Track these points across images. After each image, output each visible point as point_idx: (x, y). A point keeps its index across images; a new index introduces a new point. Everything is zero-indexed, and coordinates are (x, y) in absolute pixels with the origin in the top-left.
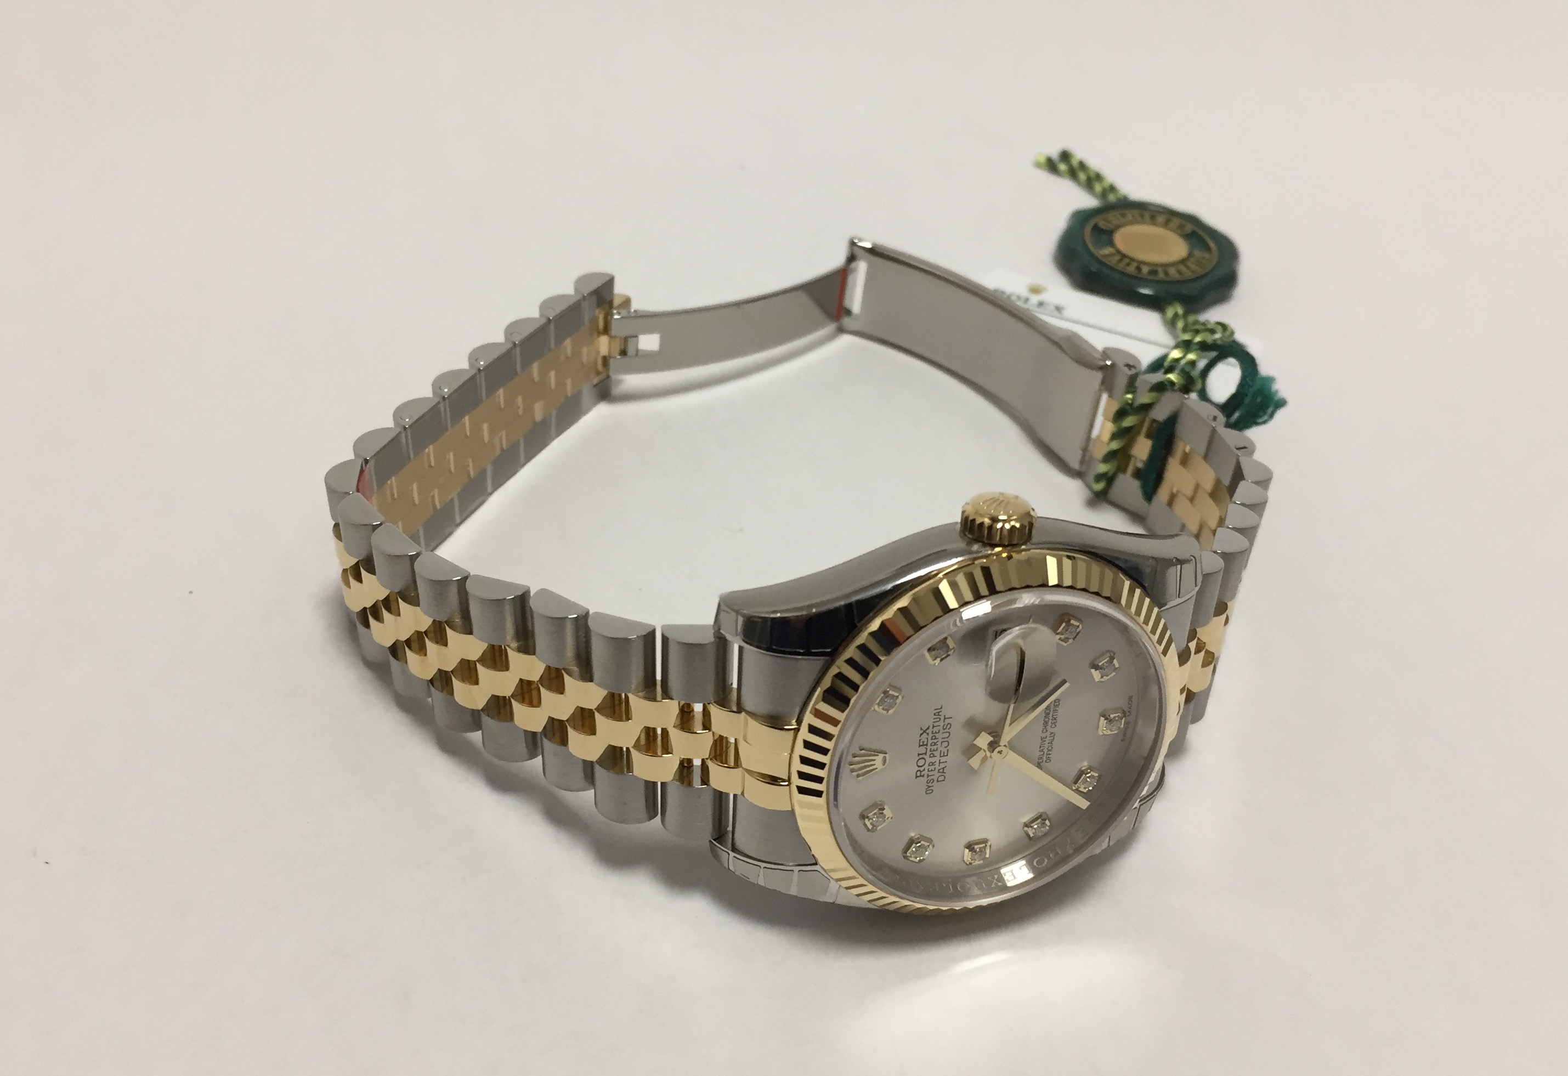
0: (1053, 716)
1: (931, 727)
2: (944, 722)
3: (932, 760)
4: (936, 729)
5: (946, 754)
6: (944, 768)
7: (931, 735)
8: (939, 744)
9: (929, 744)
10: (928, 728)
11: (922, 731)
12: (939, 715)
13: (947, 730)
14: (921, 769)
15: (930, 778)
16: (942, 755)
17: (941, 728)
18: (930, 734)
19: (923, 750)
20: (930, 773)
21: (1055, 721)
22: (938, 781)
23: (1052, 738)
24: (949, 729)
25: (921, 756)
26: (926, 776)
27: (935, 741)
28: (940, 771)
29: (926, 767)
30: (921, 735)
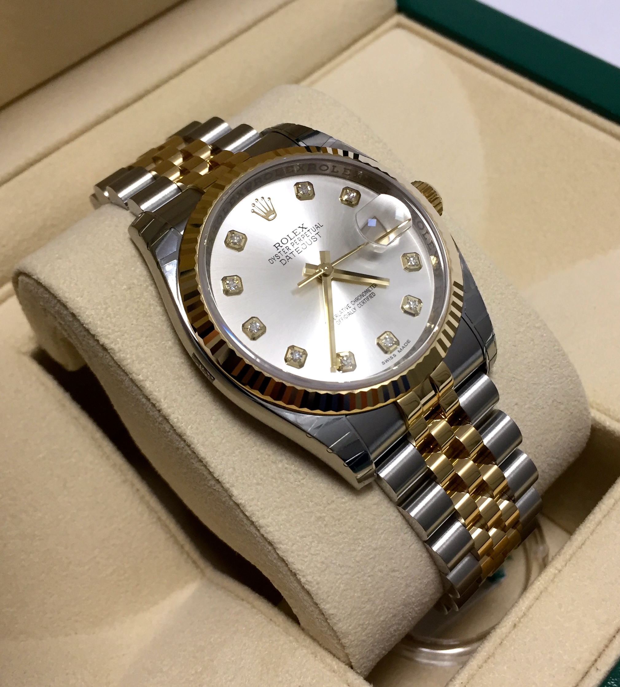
0: (364, 299)
1: (307, 229)
2: (316, 234)
3: (291, 247)
4: (308, 233)
5: (299, 252)
6: (290, 258)
7: (302, 233)
8: (302, 242)
9: (297, 237)
10: (306, 228)
11: (301, 226)
12: (317, 228)
13: (312, 240)
14: (281, 245)
15: (279, 254)
16: (297, 250)
17: (311, 236)
18: (304, 232)
19: (292, 235)
20: (282, 252)
21: (362, 304)
22: (280, 261)
23: (352, 312)
24: (314, 241)
25: (288, 238)
26: (279, 251)
27: (302, 239)
28: (287, 257)
29: (284, 246)
30: (299, 227)
